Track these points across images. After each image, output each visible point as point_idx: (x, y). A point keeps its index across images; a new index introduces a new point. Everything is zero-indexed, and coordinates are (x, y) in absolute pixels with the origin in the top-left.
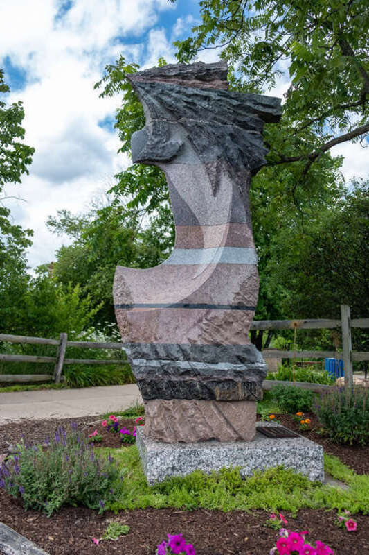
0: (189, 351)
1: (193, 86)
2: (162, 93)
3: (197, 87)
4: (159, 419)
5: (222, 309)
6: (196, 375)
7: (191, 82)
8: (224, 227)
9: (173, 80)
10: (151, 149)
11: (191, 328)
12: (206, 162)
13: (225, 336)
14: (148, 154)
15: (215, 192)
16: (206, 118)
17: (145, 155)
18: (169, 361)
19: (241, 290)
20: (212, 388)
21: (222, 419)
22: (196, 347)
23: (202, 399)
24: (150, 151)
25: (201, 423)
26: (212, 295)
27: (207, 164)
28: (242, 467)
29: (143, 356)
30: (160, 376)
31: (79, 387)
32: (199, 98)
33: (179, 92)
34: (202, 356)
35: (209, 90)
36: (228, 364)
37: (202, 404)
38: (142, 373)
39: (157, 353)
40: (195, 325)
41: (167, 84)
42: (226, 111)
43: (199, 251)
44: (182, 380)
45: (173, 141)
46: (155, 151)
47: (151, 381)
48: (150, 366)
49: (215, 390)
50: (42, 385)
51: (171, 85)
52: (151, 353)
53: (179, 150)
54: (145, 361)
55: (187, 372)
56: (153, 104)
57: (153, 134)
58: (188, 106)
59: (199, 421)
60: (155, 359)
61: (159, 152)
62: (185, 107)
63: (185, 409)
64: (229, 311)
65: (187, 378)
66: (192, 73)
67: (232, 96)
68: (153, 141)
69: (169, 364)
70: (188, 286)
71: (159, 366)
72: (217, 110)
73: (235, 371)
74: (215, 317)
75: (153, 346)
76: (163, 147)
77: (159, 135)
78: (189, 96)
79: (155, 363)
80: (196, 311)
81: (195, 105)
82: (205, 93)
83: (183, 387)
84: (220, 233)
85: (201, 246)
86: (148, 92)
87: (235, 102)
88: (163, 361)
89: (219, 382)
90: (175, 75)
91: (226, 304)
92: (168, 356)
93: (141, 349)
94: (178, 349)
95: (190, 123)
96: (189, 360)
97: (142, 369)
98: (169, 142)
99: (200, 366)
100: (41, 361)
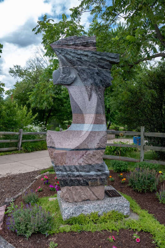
0: (78, 168)
1: (80, 49)
2: (67, 54)
3: (82, 50)
4: (67, 194)
5: (92, 150)
6: (81, 177)
7: (79, 48)
8: (93, 115)
9: (71, 46)
10: (62, 79)
11: (79, 159)
12: (86, 86)
13: (93, 161)
14: (60, 81)
15: (90, 99)
16: (86, 65)
17: (59, 82)
18: (70, 172)
19: (100, 142)
20: (87, 182)
21: (91, 193)
22: (81, 166)
23: (84, 185)
24: (62, 80)
25: (83, 194)
26: (88, 145)
27: (86, 87)
28: (99, 212)
29: (60, 170)
30: (67, 178)
31: (29, 152)
32: (83, 55)
33: (74, 53)
34: (84, 169)
35: (88, 51)
36: (94, 172)
37: (83, 187)
38: (60, 177)
39: (65, 169)
40: (81, 157)
41: (69, 49)
42: (95, 61)
43: (83, 125)
44: (76, 179)
45: (71, 76)
46: (63, 80)
47: (63, 179)
48: (63, 174)
49: (89, 183)
50: (13, 152)
51: (70, 50)
52: (63, 169)
53: (74, 80)
54: (61, 172)
55: (78, 176)
56: (62, 59)
57: (62, 73)
58: (78, 59)
59: (82, 193)
60: (65, 171)
61: (65, 81)
62: (77, 60)
63: (77, 189)
64: (95, 151)
65: (78, 178)
66: (80, 43)
67: (98, 54)
68: (63, 76)
69: (71, 173)
70: (78, 140)
71: (67, 174)
72: (91, 61)
73: (97, 175)
74: (89, 154)
75: (64, 166)
76: (67, 79)
77: (65, 73)
78: (79, 55)
79: (65, 173)
80: (81, 151)
81: (81, 59)
82: (86, 53)
83: (76, 182)
84: (92, 118)
85: (83, 122)
86: (60, 53)
87: (99, 57)
88: (68, 172)
89: (90, 179)
90: (72, 44)
91: (94, 148)
92: (70, 170)
93: (59, 168)
94: (74, 167)
95: (79, 68)
96: (78, 171)
97: (60, 175)
98: (70, 77)
99: (83, 173)
100: (12, 142)
